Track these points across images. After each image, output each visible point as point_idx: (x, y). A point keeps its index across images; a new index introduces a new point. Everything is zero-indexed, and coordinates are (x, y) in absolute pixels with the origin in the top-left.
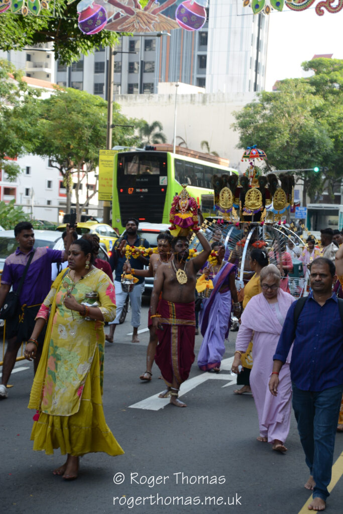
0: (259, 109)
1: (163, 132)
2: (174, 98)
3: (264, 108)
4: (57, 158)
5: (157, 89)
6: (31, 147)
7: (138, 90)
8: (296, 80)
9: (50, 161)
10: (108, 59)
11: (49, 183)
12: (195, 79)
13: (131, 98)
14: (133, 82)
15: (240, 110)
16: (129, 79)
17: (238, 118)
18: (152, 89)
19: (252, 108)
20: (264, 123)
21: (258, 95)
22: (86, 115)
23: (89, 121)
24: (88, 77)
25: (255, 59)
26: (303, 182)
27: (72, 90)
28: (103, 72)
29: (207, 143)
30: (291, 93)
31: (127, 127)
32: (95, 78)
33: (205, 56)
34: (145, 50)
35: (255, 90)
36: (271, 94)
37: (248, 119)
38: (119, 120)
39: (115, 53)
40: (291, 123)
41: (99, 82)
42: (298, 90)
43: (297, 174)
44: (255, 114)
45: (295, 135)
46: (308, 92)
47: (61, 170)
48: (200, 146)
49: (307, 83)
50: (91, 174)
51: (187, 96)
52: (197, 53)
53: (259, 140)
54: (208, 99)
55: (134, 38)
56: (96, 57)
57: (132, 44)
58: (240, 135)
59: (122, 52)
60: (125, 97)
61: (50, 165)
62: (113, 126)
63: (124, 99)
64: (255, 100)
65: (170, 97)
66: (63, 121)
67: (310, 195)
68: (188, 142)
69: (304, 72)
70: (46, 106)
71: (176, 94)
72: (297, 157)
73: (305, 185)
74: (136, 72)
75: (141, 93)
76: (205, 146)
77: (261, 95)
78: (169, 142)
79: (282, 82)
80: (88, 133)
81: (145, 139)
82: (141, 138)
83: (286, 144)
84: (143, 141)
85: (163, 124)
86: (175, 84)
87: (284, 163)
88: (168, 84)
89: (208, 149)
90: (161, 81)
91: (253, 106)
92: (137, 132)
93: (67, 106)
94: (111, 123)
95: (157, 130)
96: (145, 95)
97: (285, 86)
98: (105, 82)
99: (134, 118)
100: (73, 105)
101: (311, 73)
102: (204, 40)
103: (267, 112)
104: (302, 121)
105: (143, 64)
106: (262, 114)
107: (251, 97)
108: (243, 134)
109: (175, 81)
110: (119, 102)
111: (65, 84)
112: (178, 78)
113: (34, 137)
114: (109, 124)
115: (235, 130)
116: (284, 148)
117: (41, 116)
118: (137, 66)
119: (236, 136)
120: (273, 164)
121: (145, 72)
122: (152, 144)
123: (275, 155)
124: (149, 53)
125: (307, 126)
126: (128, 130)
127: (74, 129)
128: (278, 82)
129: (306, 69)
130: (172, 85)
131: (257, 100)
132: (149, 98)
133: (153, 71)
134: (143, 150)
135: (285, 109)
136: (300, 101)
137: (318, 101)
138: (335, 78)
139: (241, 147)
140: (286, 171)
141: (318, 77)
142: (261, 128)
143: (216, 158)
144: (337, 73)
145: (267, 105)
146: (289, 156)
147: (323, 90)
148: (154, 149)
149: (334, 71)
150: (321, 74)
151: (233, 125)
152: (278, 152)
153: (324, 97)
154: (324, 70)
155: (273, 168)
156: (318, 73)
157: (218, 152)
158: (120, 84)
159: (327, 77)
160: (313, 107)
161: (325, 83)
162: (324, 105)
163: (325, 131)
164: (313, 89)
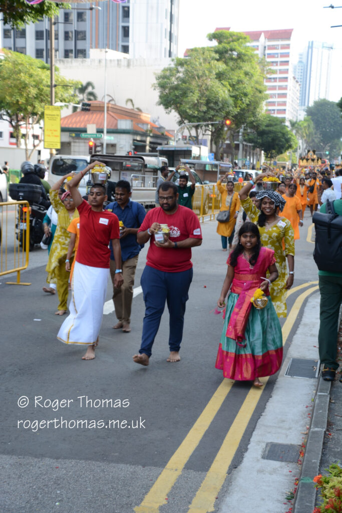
0: (174, 72)
1: (95, 91)
2: (103, 62)
3: (178, 72)
4: (7, 112)
5: (89, 54)
7: (73, 55)
8: (203, 48)
9: (1, 115)
10: (48, 28)
11: (1, 134)
12: (120, 47)
13: (68, 62)
14: (68, 48)
15: (159, 72)
16: (65, 45)
17: (158, 78)
18: (85, 54)
19: (169, 71)
20: (178, 85)
21: (173, 60)
22: (31, 76)
23: (34, 81)
24: (31, 44)
25: (169, 30)
26: (210, 133)
28: (43, 39)
29: (131, 101)
30: (199, 59)
31: (65, 86)
32: (36, 44)
33: (128, 27)
34: (78, 21)
35: (170, 56)
36: (183, 60)
37: (165, 80)
38: (60, 80)
39: (54, 24)
40: (200, 84)
41: (40, 47)
42: (204, 57)
43: (205, 126)
44: (171, 76)
45: (202, 95)
46: (213, 59)
47: (11, 122)
48: (125, 103)
49: (212, 51)
50: (36, 126)
51: (114, 60)
52: (122, 24)
53: (175, 98)
54: (131, 63)
55: (68, 11)
56: (36, 26)
57: (67, 16)
58: (159, 94)
60: (62, 61)
61: (2, 118)
62: (55, 86)
63: (62, 63)
64: (170, 64)
65: (100, 61)
66: (12, 81)
67: (216, 143)
68: (116, 99)
69: (209, 41)
71: (106, 60)
72: (205, 113)
73: (212, 135)
74: (70, 39)
75: (75, 57)
76: (129, 103)
77: (175, 61)
78: (99, 99)
79: (192, 50)
80: (33, 91)
81: (81, 97)
82: (76, 96)
83: (196, 101)
84: (78, 99)
85: (95, 84)
86: (104, 50)
87: (194, 117)
88: (98, 50)
89: (133, 105)
90: (92, 48)
91: (170, 70)
92: (71, 92)
93: (15, 68)
94: (54, 83)
95: (90, 89)
96: (80, 60)
97: (194, 53)
98: (45, 48)
99: (72, 79)
102: (126, 13)
103: (181, 75)
104: (209, 82)
105: (76, 33)
106: (177, 76)
107: (168, 63)
108: (161, 92)
109: (103, 48)
110: (57, 64)
111: (10, 49)
112: (107, 45)
114: (51, 83)
115: (155, 89)
116: (195, 106)
118: (72, 35)
119: (156, 95)
120: (186, 118)
121: (78, 40)
122: (86, 101)
123: (188, 110)
124: (81, 23)
125: (212, 87)
126: (67, 90)
127: (22, 88)
128: (188, 50)
130: (101, 51)
131: (173, 65)
132: (82, 62)
133: (85, 39)
134: (80, 106)
135: (195, 73)
136: (207, 66)
137: (221, 66)
138: (234, 47)
139: (160, 104)
140: (196, 124)
141: (221, 46)
142: (176, 88)
143: (140, 113)
144: (235, 43)
145: (180, 69)
146: (199, 111)
147: (225, 57)
148: (89, 105)
149: (233, 41)
150: (223, 44)
151: (153, 85)
152: (190, 108)
153: (226, 63)
154: (225, 41)
155: (186, 121)
156: (220, 42)
157: (141, 108)
158: (57, 50)
159: (228, 47)
160: (217, 71)
161: (226, 52)
162: (226, 69)
163: (226, 92)
164: (217, 56)
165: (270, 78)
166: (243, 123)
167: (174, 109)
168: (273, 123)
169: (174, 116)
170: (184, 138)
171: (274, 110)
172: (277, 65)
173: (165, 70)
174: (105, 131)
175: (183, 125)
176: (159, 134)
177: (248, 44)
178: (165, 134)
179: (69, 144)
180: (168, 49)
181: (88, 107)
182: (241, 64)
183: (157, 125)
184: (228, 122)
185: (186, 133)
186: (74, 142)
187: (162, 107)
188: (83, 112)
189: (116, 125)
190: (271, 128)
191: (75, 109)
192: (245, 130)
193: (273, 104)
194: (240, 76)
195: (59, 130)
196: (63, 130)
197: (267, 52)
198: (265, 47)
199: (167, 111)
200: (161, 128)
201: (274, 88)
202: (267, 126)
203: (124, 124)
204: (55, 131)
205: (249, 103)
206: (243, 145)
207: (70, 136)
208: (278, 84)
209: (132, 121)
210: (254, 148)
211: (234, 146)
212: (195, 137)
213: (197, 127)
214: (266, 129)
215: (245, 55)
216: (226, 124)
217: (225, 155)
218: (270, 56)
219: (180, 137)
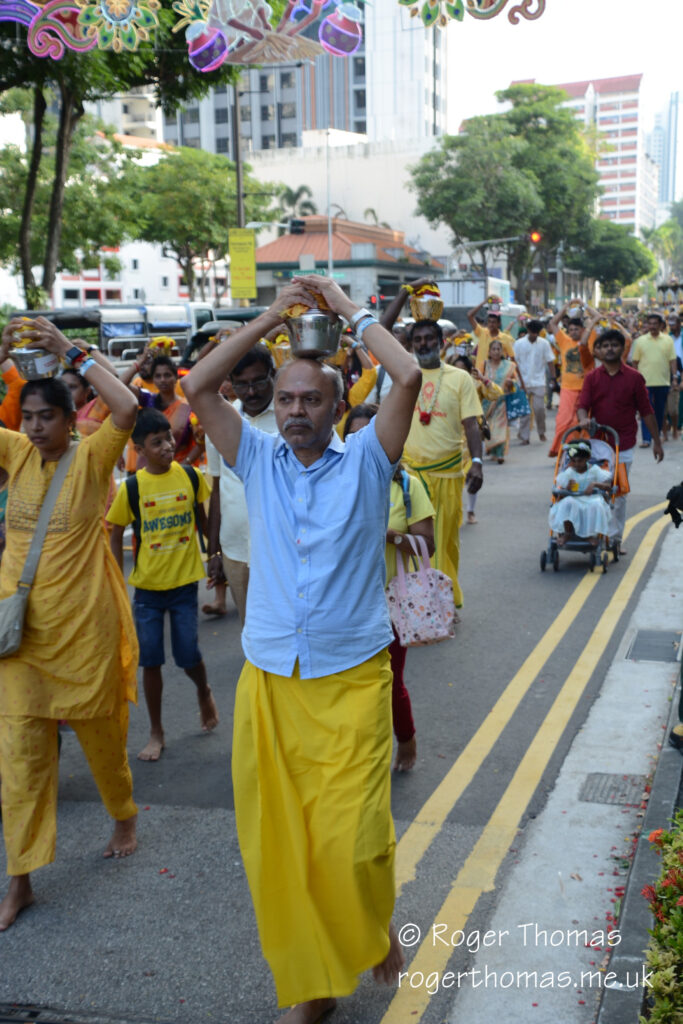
0: (442, 159)
1: (315, 200)
2: (325, 151)
3: (448, 158)
4: (172, 244)
5: (301, 141)
6: (137, 231)
7: (276, 143)
8: (489, 119)
9: (165, 249)
10: (232, 103)
11: (165, 281)
12: (352, 123)
13: (267, 155)
14: (268, 133)
15: (416, 160)
16: (262, 128)
17: (414, 173)
18: (295, 141)
19: (432, 159)
20: (449, 181)
21: (439, 140)
22: (206, 182)
23: (210, 190)
24: (207, 131)
25: (432, 91)
26: (506, 257)
27: (186, 149)
28: (227, 121)
29: (373, 212)
30: (483, 135)
31: (262, 195)
32: (217, 131)
33: (364, 91)
34: (282, 87)
35: (435, 133)
36: (457, 137)
37: (427, 174)
38: (250, 186)
39: (241, 94)
40: (485, 176)
41: (222, 135)
42: (491, 130)
43: (497, 246)
44: (437, 166)
45: (491, 192)
46: (508, 133)
47: (179, 261)
48: (362, 215)
49: (504, 119)
50: (221, 263)
51: (342, 147)
52: (353, 87)
53: (443, 203)
54: (371, 150)
55: (265, 72)
56: (216, 102)
57: (263, 81)
58: (417, 197)
59: (250, 92)
60: (259, 155)
61: (165, 255)
62: (245, 196)
63: (257, 158)
64: (434, 147)
65: (319, 151)
66: (175, 194)
68: (348, 211)
69: (499, 104)
70: (150, 174)
71: (328, 147)
72: (496, 223)
73: (510, 260)
74: (270, 118)
75: (281, 146)
76: (370, 216)
77: (443, 140)
78: (321, 212)
79: (472, 121)
80: (209, 206)
81: (290, 211)
82: (283, 210)
83: (480, 206)
84: (287, 215)
85: (313, 188)
86: (324, 131)
87: (478, 231)
88: (315, 133)
89: (376, 219)
90: (305, 129)
91: (435, 156)
92: (275, 203)
93: (179, 172)
94: (242, 191)
95: (304, 197)
96: (286, 150)
99: (268, 181)
100: (187, 170)
101: (508, 106)
102: (360, 69)
103: (453, 163)
104: (501, 172)
105: (280, 107)
106: (445, 166)
107: (430, 144)
108: (422, 195)
109: (324, 127)
110: (250, 160)
111: (176, 142)
112: (329, 122)
113: (139, 217)
114: (239, 192)
116: (479, 212)
117: (146, 189)
118: (272, 111)
119: (412, 200)
120: (464, 235)
121: (284, 117)
122: (299, 218)
123: (467, 222)
124: (287, 91)
125: (507, 179)
126: (263, 199)
127: (192, 204)
128: (465, 121)
129: (501, 100)
130: (320, 133)
131: (439, 148)
132: (290, 154)
133: (294, 116)
134: (287, 225)
135: (477, 158)
136: (496, 145)
137: (520, 143)
138: (539, 111)
139: (418, 214)
140: (481, 243)
141: (518, 110)
142: (446, 186)
143: (387, 232)
144: (542, 104)
145: (451, 154)
146: (486, 222)
147: (526, 129)
148: (302, 223)
149: (539, 100)
150: (522, 107)
151: (408, 184)
152: (469, 218)
153: (528, 137)
154: (526, 100)
155: (465, 240)
156: (517, 104)
157: (389, 223)
158: (250, 137)
159: (529, 110)
160: (514, 152)
161: (528, 119)
162: (529, 149)
163: (532, 186)
164: (513, 128)
165: (606, 160)
166: (562, 237)
167: (444, 219)
168: (614, 235)
169: (445, 231)
170: (463, 268)
171: (615, 212)
172: (617, 136)
173: (428, 156)
174: (331, 265)
175: (460, 245)
176: (420, 263)
177: (565, 105)
178: (430, 263)
179: (273, 289)
180: (432, 122)
181: (301, 228)
182: (554, 138)
183: (417, 248)
184: (535, 237)
185: (466, 259)
186: (282, 286)
187: (423, 219)
188: (294, 236)
189: (349, 253)
190: (612, 243)
191: (282, 231)
192: (566, 248)
193: (612, 202)
194: (552, 159)
195: (253, 267)
196: (261, 267)
197: (600, 114)
198: (595, 108)
199: (432, 224)
200: (423, 254)
201: (613, 175)
202: (603, 239)
203: (363, 252)
204: (248, 269)
205: (568, 202)
206: (564, 274)
207: (275, 277)
208: (619, 167)
209: (374, 245)
210: (582, 278)
211: (548, 276)
212: (480, 265)
213: (482, 249)
214: (604, 244)
215: (560, 123)
216: (532, 240)
217: (534, 293)
218: (604, 121)
219: (456, 266)
